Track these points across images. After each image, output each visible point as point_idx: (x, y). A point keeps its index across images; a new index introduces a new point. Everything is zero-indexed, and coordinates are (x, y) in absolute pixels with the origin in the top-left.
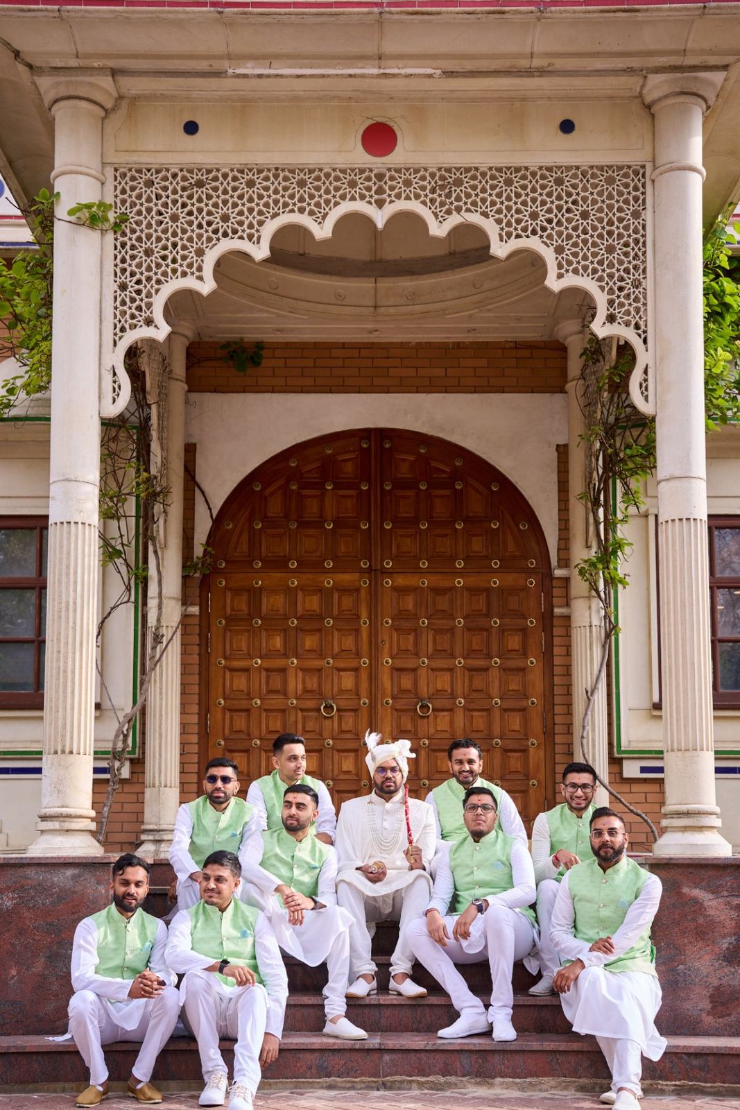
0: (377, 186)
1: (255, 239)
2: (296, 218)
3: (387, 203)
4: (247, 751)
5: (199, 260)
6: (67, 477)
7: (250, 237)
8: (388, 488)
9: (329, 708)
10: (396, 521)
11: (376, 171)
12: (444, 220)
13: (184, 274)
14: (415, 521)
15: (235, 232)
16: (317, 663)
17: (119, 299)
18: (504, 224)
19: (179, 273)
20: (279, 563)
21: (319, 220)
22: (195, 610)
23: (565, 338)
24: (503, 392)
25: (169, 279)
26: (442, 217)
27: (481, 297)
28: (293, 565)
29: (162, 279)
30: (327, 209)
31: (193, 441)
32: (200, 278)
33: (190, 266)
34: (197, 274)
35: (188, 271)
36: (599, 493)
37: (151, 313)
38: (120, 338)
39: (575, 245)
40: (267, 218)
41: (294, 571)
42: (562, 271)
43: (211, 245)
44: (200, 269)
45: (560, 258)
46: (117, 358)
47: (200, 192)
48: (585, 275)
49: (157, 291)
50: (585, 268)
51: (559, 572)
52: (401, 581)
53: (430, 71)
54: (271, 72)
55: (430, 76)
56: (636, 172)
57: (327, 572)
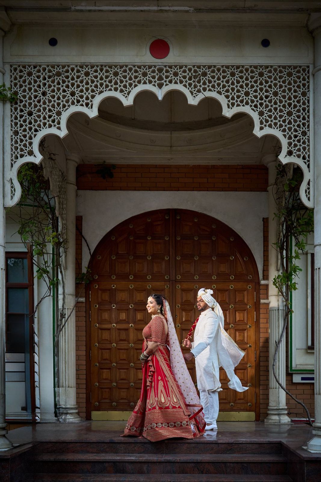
0: (158, 75)
1: (90, 106)
2: (113, 94)
3: (164, 86)
4: (109, 369)
5: (58, 118)
7: (87, 105)
8: (178, 239)
10: (183, 256)
11: (158, 67)
12: (196, 96)
13: (50, 126)
14: (192, 256)
15: (78, 101)
17: (14, 140)
18: (230, 98)
19: (47, 125)
20: (124, 277)
21: (126, 95)
22: (83, 300)
23: (267, 164)
24: (236, 191)
25: (41, 129)
26: (195, 94)
27: (224, 142)
28: (131, 277)
29: (38, 128)
30: (130, 89)
31: (81, 214)
32: (59, 128)
33: (53, 121)
34: (57, 126)
35: (52, 124)
36: (283, 243)
37: (32, 148)
38: (15, 162)
39: (270, 111)
40: (96, 94)
41: (132, 281)
42: (263, 126)
43: (65, 109)
44: (59, 123)
45: (261, 118)
46: (12, 174)
47: (58, 79)
48: (276, 128)
49: (35, 135)
50: (276, 124)
51: (263, 282)
52: (185, 286)
53: (187, 8)
54: (97, 8)
55: (187, 12)
56: (304, 70)
57: (148, 281)
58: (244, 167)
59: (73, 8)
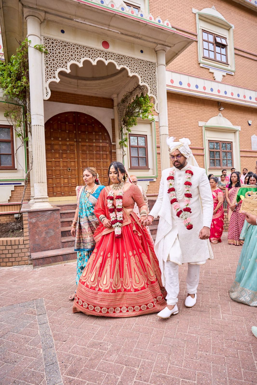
0: (105, 55)
1: (79, 62)
2: (88, 59)
3: (108, 60)
5: (66, 64)
6: (37, 114)
7: (78, 61)
8: (79, 124)
9: (69, 169)
10: (81, 132)
11: (105, 52)
13: (63, 67)
14: (85, 132)
15: (74, 59)
16: (66, 160)
17: (46, 71)
18: (131, 69)
19: (61, 67)
20: (57, 139)
21: (93, 60)
23: (113, 98)
25: (59, 68)
26: (119, 65)
27: (100, 87)
28: (60, 139)
29: (57, 67)
30: (95, 58)
32: (67, 69)
33: (64, 65)
37: (55, 75)
38: (47, 80)
39: (144, 76)
40: (82, 57)
41: (60, 141)
43: (69, 61)
44: (66, 67)
45: (141, 79)
46: (47, 85)
47: (65, 48)
49: (56, 70)
50: (146, 82)
51: (113, 143)
52: (83, 144)
53: (118, 32)
54: (84, 22)
55: (118, 33)
56: (154, 64)
57: (67, 141)
58: (104, 98)
59: (74, 20)
